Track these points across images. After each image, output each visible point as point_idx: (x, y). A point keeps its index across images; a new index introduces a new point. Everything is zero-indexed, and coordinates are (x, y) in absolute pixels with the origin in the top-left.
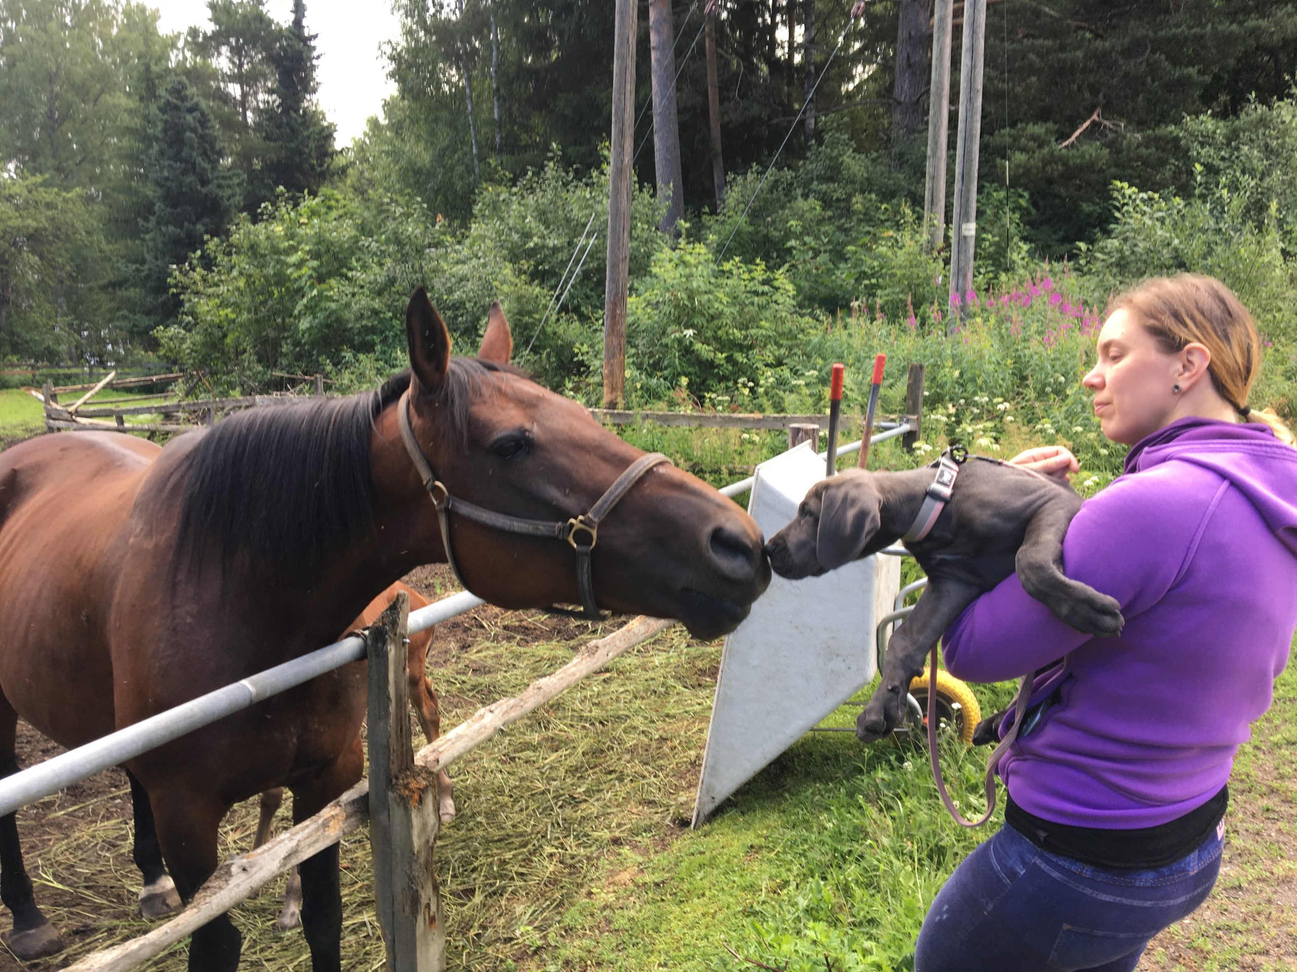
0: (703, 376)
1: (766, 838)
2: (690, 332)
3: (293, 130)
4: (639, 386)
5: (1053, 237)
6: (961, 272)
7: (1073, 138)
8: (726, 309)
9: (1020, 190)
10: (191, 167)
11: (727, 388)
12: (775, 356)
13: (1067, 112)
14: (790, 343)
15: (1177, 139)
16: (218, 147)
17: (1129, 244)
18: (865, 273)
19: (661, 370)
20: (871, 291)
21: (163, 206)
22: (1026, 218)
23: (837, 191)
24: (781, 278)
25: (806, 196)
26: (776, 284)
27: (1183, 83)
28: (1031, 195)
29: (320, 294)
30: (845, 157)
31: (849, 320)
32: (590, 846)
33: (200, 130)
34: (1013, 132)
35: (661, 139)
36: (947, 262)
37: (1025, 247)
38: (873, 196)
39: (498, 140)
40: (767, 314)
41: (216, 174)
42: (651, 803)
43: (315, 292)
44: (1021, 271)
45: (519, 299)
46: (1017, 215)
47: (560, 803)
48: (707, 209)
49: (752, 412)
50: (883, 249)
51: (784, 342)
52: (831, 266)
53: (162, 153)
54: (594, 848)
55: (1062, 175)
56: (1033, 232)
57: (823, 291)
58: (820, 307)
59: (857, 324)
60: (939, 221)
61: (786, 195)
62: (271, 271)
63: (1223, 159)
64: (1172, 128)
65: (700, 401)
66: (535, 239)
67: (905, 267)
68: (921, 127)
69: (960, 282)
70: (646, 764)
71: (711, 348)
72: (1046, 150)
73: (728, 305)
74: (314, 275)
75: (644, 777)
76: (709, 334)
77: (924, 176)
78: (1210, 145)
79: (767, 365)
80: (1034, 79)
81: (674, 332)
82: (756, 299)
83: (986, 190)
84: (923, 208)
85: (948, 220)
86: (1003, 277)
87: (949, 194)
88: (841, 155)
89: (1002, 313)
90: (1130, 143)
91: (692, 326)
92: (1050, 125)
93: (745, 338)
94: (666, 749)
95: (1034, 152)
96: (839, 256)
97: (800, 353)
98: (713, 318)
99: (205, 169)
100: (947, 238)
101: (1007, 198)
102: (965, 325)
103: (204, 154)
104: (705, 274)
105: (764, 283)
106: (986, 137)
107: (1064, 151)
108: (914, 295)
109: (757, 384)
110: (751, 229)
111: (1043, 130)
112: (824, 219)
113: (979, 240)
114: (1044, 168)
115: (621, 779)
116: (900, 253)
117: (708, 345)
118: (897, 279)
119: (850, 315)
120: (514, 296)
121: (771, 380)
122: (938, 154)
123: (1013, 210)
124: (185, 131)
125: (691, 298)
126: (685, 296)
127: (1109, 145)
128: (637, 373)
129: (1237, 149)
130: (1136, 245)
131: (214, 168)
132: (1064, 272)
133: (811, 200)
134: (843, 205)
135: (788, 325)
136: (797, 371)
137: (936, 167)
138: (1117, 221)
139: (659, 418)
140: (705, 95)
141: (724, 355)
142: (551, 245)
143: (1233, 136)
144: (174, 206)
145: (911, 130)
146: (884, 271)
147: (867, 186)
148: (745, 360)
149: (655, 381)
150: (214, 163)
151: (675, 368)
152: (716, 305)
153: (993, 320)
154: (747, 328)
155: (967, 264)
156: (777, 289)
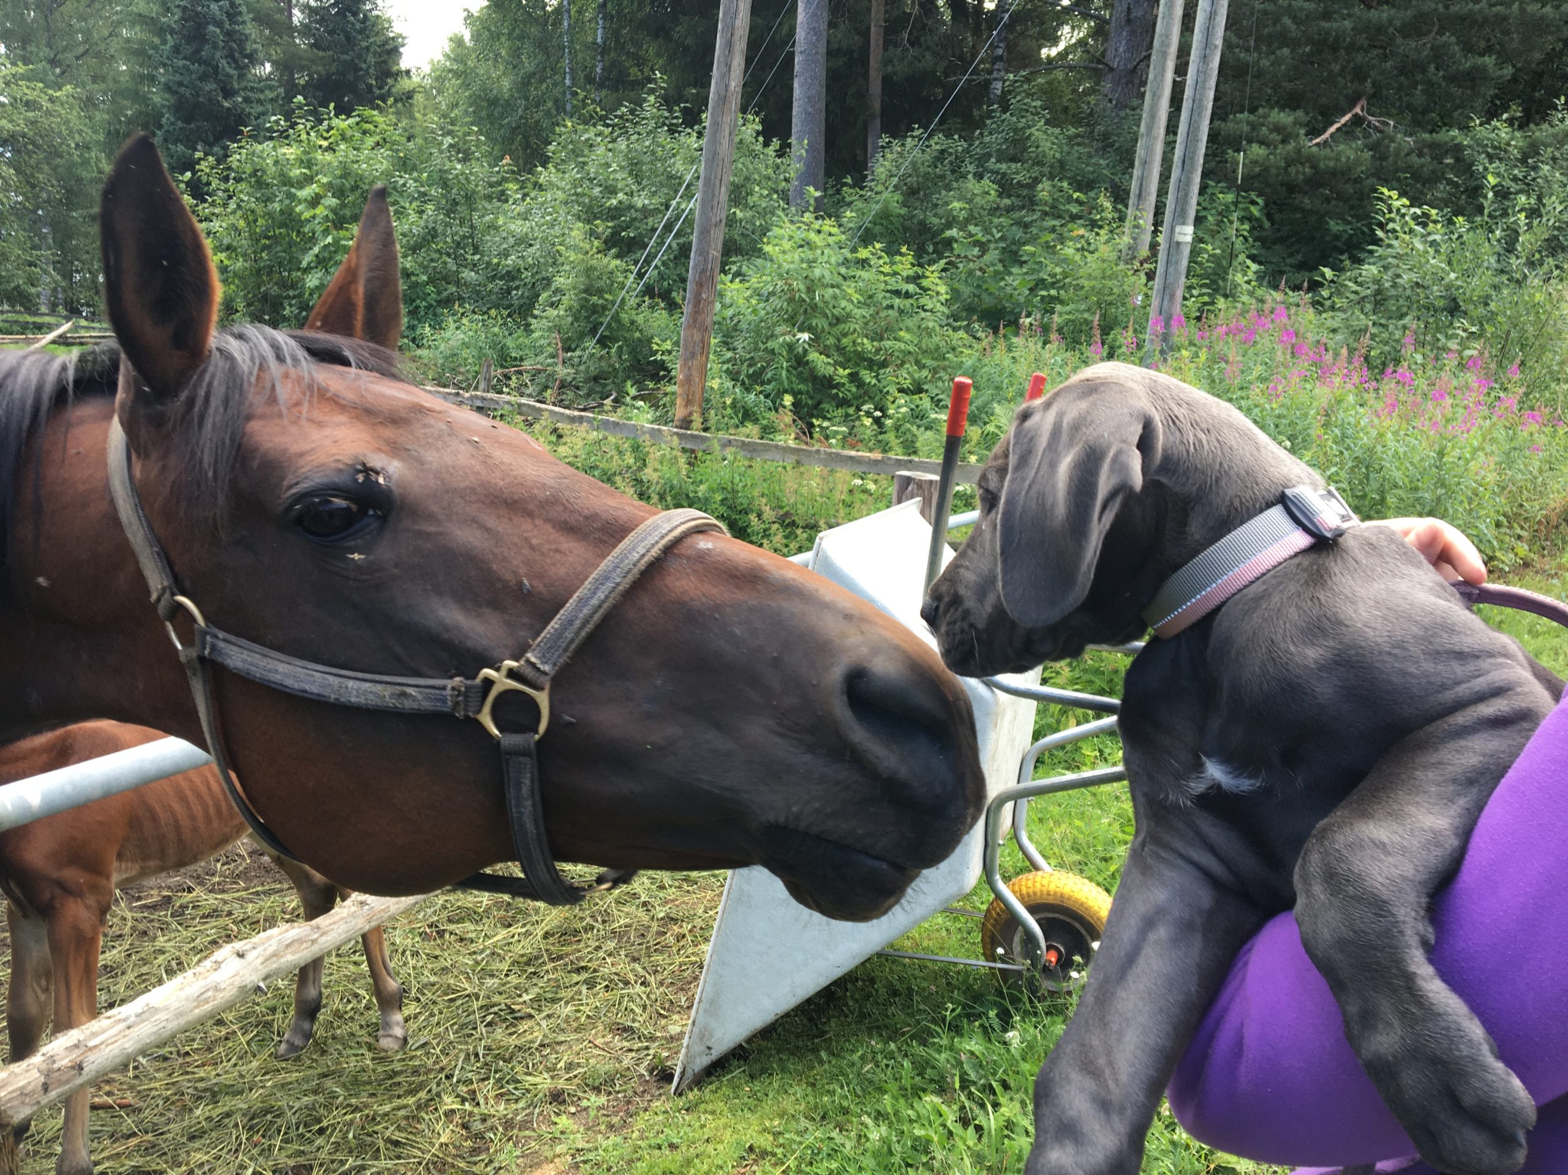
0: (818, 397)
1: (777, 1135)
2: (805, 336)
3: (348, 38)
4: (729, 401)
5: (1288, 261)
6: (1167, 290)
7: (1327, 135)
8: (856, 310)
9: (1253, 195)
10: (212, 71)
11: (847, 415)
12: (914, 380)
13: (1324, 100)
14: (935, 364)
15: (1458, 148)
16: (249, 48)
17: (1390, 273)
18: (1043, 280)
19: (762, 384)
20: (1048, 306)
21: (172, 119)
22: (1256, 233)
23: (1019, 173)
24: (933, 276)
25: (979, 177)
26: (925, 283)
27: (1472, 78)
28: (1267, 204)
29: (336, 241)
30: (1033, 130)
31: (1014, 340)
32: (517, 1101)
33: (227, 26)
34: (1252, 118)
35: (801, 86)
36: (1150, 276)
37: (1254, 267)
38: (1065, 184)
39: (598, 70)
40: (910, 323)
41: (244, 84)
42: (626, 1031)
43: (329, 240)
44: (1245, 298)
45: (589, 270)
46: (1247, 227)
47: (489, 1018)
48: (849, 180)
49: (871, 450)
50: (1069, 251)
51: (928, 362)
52: (1000, 267)
53: (176, 50)
54: (521, 1104)
55: (1308, 181)
56: (1263, 252)
57: (987, 301)
58: (980, 320)
59: (1026, 346)
60: (1146, 221)
61: (953, 172)
62: (277, 206)
63: (1515, 179)
64: (1455, 132)
65: (808, 430)
66: (621, 196)
67: (1095, 279)
68: (1135, 102)
69: (1166, 303)
70: (635, 960)
71: (830, 361)
72: (1291, 146)
73: (860, 305)
74: (331, 216)
75: (627, 983)
76: (831, 341)
77: (1132, 166)
78: (1500, 159)
79: (901, 391)
80: (1286, 51)
81: (784, 336)
82: (897, 301)
83: (1209, 191)
84: (1127, 207)
85: (1157, 223)
86: (1221, 303)
87: (1162, 192)
88: (1029, 127)
89: (1217, 348)
90: (1398, 150)
91: (810, 329)
92: (1300, 113)
93: (878, 350)
94: (670, 939)
95: (1276, 147)
96: (1012, 256)
97: (947, 377)
98: (838, 320)
99: (228, 75)
100: (1154, 247)
101: (1236, 203)
102: (1165, 360)
103: (230, 56)
104: (833, 260)
105: (908, 280)
106: (1217, 123)
107: (1315, 149)
108: (1104, 316)
109: (885, 415)
110: (903, 211)
111: (1291, 119)
112: (998, 208)
113: (1194, 253)
114: (1286, 169)
115: (591, 984)
116: (1090, 258)
117: (828, 356)
118: (1082, 293)
119: (1017, 334)
120: (581, 267)
121: (904, 410)
122: (1154, 133)
123: (1242, 220)
124: (208, 23)
125: (810, 290)
126: (802, 287)
127: (1373, 147)
128: (729, 384)
129: (1535, 168)
130: (1399, 276)
131: (241, 76)
132: (1298, 305)
133: (986, 181)
134: (1025, 192)
135: (936, 339)
136: (940, 401)
137: (1149, 150)
138: (1377, 242)
139: (744, 446)
140: (866, 34)
141: (847, 371)
142: (640, 205)
143: (1530, 154)
144: (188, 120)
145: (1121, 106)
146: (1067, 280)
147: (1059, 170)
148: (874, 381)
149: (752, 396)
150: (242, 70)
151: (781, 383)
152: (843, 303)
153: (1203, 356)
154: (882, 339)
155: (1177, 280)
156: (925, 290)
